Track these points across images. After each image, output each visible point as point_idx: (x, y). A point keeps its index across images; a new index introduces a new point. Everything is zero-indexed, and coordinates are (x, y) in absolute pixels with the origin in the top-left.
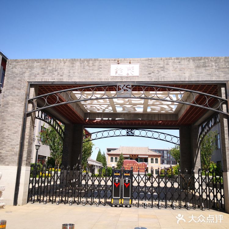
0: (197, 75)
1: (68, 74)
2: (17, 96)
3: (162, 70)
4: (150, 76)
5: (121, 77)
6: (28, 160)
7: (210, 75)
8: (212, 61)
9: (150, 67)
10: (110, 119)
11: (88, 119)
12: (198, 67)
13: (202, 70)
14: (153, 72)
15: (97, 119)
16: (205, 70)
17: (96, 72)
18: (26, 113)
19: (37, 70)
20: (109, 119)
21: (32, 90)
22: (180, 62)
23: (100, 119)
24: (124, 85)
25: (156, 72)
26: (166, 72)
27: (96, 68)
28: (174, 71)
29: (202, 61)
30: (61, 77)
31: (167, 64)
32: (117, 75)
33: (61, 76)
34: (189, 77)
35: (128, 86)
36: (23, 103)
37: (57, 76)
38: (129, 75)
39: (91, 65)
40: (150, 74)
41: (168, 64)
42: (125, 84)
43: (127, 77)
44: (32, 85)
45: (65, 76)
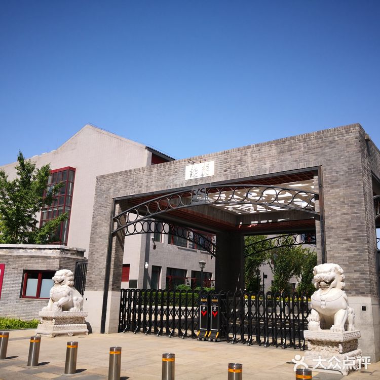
0: (281, 163)
1: (146, 184)
2: (104, 215)
3: (239, 164)
4: (226, 175)
5: (196, 180)
6: (115, 285)
7: (297, 161)
8: (300, 140)
9: (227, 162)
10: (270, 221)
11: (241, 223)
12: (282, 152)
13: (287, 156)
14: (229, 168)
15: (252, 222)
16: (291, 155)
17: (172, 177)
18: (112, 233)
19: (120, 184)
20: (268, 221)
21: (118, 206)
22: (260, 150)
23: (257, 222)
24: (199, 190)
25: (233, 168)
26: (244, 165)
27: (172, 173)
28: (253, 163)
29: (288, 143)
30: (140, 189)
31: (244, 155)
32: (192, 178)
33: (141, 187)
34: (270, 168)
35: (203, 190)
36: (109, 222)
37: (137, 188)
38: (204, 176)
39: (167, 170)
40: (226, 171)
41: (246, 155)
42: (199, 187)
43: (202, 179)
44: (116, 202)
45: (143, 186)
